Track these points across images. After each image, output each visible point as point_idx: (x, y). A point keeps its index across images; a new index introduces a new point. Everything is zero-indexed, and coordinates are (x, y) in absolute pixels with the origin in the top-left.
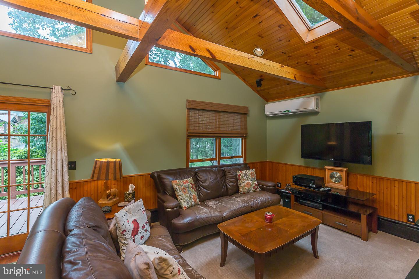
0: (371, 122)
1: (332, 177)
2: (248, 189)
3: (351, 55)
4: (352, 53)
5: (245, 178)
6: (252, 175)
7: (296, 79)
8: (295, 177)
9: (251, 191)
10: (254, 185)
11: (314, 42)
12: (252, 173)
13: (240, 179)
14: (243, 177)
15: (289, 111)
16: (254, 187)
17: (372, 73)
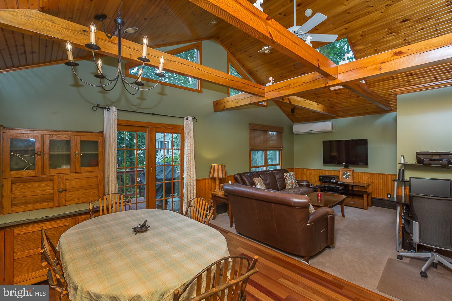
0: (367, 139)
1: (344, 175)
2: (292, 185)
3: (356, 99)
4: (357, 98)
5: (289, 178)
6: (293, 176)
7: (324, 112)
8: (321, 176)
9: (294, 187)
10: (295, 183)
11: (336, 90)
12: (293, 175)
13: (286, 179)
14: (288, 178)
15: (312, 131)
16: (295, 184)
17: (367, 109)
